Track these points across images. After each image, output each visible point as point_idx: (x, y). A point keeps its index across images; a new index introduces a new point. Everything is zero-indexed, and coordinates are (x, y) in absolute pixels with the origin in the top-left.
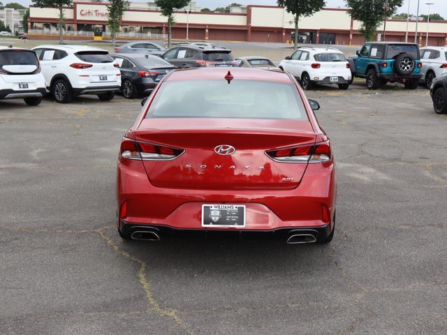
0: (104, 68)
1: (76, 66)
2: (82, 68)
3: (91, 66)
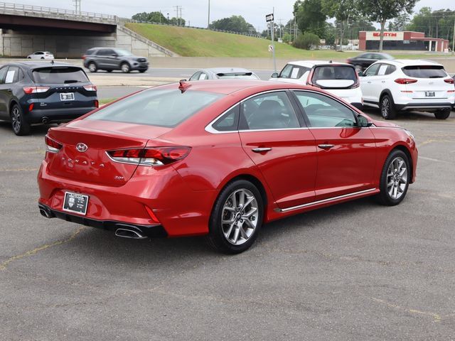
0: (431, 83)
1: (400, 81)
2: (405, 83)
3: (415, 81)
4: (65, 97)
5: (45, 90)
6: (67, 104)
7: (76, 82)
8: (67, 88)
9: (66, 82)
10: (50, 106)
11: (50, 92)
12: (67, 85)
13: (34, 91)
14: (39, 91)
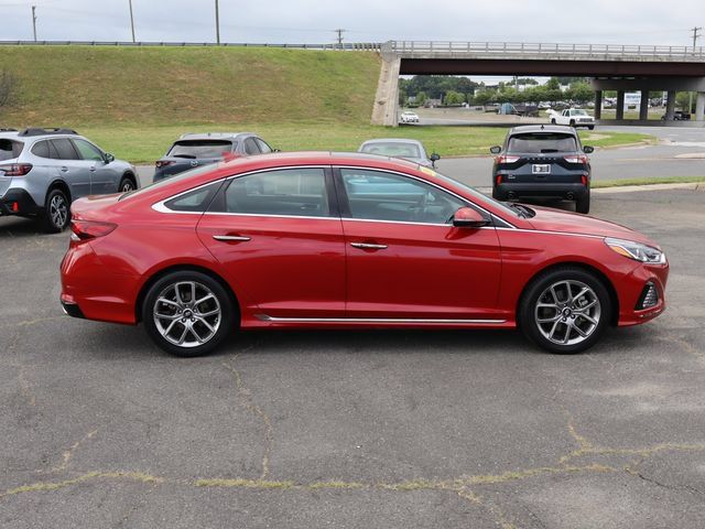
4: (538, 169)
5: (514, 160)
6: (541, 178)
7: (556, 151)
8: (541, 158)
9: (543, 151)
10: (519, 179)
11: (521, 163)
12: (542, 155)
13: (503, 161)
14: (508, 161)
